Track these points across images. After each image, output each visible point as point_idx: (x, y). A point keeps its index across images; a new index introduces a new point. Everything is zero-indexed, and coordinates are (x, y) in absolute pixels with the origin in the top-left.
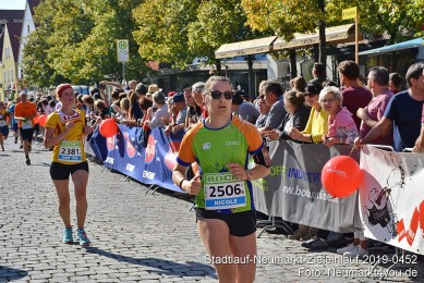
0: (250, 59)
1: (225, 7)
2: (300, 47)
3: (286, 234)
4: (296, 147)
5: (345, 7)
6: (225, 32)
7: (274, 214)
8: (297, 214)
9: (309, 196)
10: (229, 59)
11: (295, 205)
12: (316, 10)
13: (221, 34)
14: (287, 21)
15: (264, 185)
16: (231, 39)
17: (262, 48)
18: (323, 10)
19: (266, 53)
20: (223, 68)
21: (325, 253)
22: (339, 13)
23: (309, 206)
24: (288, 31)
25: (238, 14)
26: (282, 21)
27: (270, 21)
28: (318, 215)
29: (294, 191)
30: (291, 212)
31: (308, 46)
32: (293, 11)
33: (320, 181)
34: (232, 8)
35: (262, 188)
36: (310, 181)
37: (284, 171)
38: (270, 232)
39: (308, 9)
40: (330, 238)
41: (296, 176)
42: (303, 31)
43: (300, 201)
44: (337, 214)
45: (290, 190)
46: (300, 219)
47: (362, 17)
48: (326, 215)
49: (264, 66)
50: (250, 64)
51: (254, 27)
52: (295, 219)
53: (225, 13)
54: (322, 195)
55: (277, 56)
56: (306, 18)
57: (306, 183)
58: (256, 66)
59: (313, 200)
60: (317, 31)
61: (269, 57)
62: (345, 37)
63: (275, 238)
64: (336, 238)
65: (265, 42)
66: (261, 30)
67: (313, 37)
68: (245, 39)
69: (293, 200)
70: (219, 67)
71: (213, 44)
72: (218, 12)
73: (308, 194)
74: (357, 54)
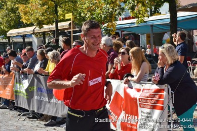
0: (24, 37)
1: (12, 12)
2: (47, 32)
3: (37, 119)
4: (41, 78)
5: (67, 13)
6: (12, 24)
7: (31, 109)
8: (42, 109)
9: (47, 100)
10: (14, 37)
11: (41, 105)
12: (53, 14)
13: (10, 25)
14: (40, 19)
15: (27, 96)
16: (15, 27)
17: (29, 32)
18: (57, 14)
19: (31, 34)
20: (11, 41)
21: (55, 127)
22: (64, 16)
23: (48, 105)
24: (40, 24)
25: (18, 16)
26: (37, 19)
27: (32, 19)
28: (52, 109)
29: (40, 98)
30: (39, 108)
31: (51, 31)
32: (43, 15)
33: (52, 93)
34: (15, 13)
35: (25, 97)
36: (48, 93)
37: (35, 89)
38: (30, 118)
39: (50, 14)
40: (57, 120)
41: (41, 91)
42: (47, 24)
43: (43, 103)
44: (60, 109)
45: (39, 98)
46: (44, 111)
47: (75, 18)
48: (55, 109)
49: (31, 40)
50: (24, 39)
51: (25, 22)
52: (41, 112)
53: (12, 15)
54: (54, 100)
55: (37, 36)
56: (49, 18)
57: (46, 95)
58: (26, 40)
59: (49, 102)
60: (54, 24)
61: (33, 36)
62: (68, 27)
63: (32, 121)
64: (61, 120)
65: (30, 29)
66: (28, 23)
67: (53, 27)
68: (21, 27)
69: (40, 102)
70: (9, 40)
71: (6, 30)
72: (9, 15)
73: (47, 99)
74: (72, 35)
